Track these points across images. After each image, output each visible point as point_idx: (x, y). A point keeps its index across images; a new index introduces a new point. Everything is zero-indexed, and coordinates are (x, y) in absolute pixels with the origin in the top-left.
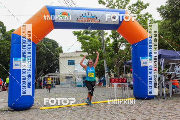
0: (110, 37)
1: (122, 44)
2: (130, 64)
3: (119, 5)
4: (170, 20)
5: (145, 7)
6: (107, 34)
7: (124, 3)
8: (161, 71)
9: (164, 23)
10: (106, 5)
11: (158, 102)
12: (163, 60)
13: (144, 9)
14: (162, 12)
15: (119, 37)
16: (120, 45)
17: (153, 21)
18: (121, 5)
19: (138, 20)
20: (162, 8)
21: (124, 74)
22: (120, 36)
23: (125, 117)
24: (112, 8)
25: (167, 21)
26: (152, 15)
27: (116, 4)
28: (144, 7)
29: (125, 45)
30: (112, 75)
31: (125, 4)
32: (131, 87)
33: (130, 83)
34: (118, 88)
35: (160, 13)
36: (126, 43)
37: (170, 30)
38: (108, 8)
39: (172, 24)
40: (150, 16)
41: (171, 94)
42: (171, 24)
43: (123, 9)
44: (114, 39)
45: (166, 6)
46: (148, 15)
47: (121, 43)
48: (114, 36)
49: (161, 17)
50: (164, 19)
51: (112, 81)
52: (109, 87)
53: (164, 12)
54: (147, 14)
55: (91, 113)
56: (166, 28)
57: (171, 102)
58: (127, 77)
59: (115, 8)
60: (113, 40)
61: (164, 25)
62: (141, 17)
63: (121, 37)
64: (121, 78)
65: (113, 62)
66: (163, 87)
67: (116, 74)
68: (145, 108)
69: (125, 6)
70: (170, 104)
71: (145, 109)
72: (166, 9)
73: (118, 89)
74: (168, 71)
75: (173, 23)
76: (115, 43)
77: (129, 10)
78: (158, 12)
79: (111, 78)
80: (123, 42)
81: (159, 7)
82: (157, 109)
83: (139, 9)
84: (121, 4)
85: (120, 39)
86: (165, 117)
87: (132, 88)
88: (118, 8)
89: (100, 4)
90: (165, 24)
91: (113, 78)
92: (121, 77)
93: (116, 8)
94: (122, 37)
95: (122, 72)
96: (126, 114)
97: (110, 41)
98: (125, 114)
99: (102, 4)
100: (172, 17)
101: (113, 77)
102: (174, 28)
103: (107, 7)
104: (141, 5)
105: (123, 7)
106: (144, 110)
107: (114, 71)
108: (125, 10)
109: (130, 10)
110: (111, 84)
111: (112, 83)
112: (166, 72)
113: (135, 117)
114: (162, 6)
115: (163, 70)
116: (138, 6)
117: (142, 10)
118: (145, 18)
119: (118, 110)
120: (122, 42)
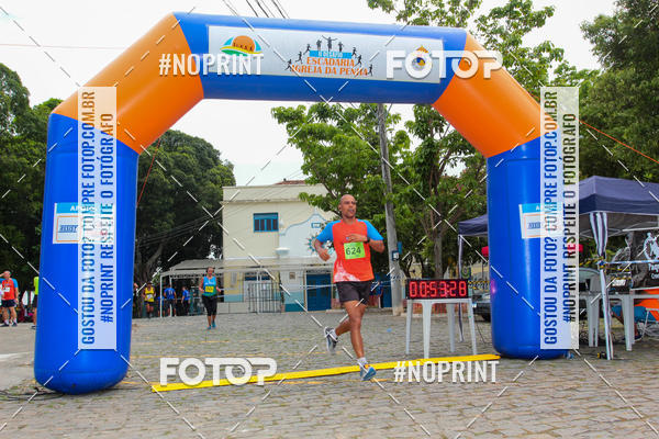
0: (407, 130)
1: (453, 155)
2: (483, 228)
3: (442, 13)
4: (632, 71)
5: (539, 20)
6: (397, 117)
7: (462, 6)
8: (593, 256)
9: (610, 82)
10: (394, 14)
11: (581, 369)
12: (602, 217)
13: (535, 29)
14: (602, 40)
15: (441, 131)
16: (446, 159)
17: (569, 72)
18: (450, 14)
19: (514, 67)
20: (603, 23)
21: (460, 267)
22: (445, 128)
23: (461, 422)
24: (416, 22)
25: (620, 72)
26: (562, 51)
27: (433, 8)
28: (534, 20)
29: (463, 160)
30: (416, 270)
31: (466, 8)
32: (483, 314)
33: (480, 297)
34: (438, 316)
35: (592, 42)
36: (466, 154)
37: (629, 106)
38: (402, 23)
39: (637, 86)
40: (557, 54)
41: (630, 341)
42: (633, 86)
43: (458, 26)
44: (423, 138)
45: (615, 18)
46: (549, 50)
47: (449, 154)
48: (423, 126)
49: (597, 57)
50: (607, 64)
51: (414, 292)
52: (403, 314)
53: (608, 39)
54: (545, 47)
55: (336, 407)
56: (614, 99)
57: (629, 368)
58: (471, 278)
59: (427, 24)
60: (421, 141)
61: (609, 86)
62: (524, 56)
63: (449, 129)
64: (448, 281)
65: (418, 221)
66: (601, 315)
67: (429, 266)
68: (533, 389)
69: (464, 15)
70: (627, 376)
71: (532, 393)
72: (616, 27)
73: (437, 320)
74: (619, 257)
75: (640, 79)
76: (428, 150)
77: (481, 32)
78: (588, 40)
79: (413, 280)
80: (456, 150)
81: (591, 21)
82: (578, 395)
83: (516, 27)
84: (451, 10)
85: (445, 139)
86: (608, 426)
87: (487, 319)
88: (441, 24)
89: (373, 7)
90: (614, 83)
91: (418, 281)
92: (447, 276)
93: (433, 24)
94: (452, 129)
95: (450, 260)
96: (466, 412)
97: (407, 146)
98: (461, 410)
99: (380, 8)
100: (637, 58)
101: (418, 275)
102: (644, 97)
103: (399, 18)
104: (525, 13)
105: (457, 21)
106: (529, 400)
107: (422, 253)
108: (467, 30)
109: (484, 30)
110: (409, 301)
111: (413, 298)
112: (614, 259)
113: (497, 423)
114: (600, 17)
115: (603, 254)
116: (514, 18)
117: (527, 30)
118: (536, 60)
119: (436, 398)
120: (453, 149)
